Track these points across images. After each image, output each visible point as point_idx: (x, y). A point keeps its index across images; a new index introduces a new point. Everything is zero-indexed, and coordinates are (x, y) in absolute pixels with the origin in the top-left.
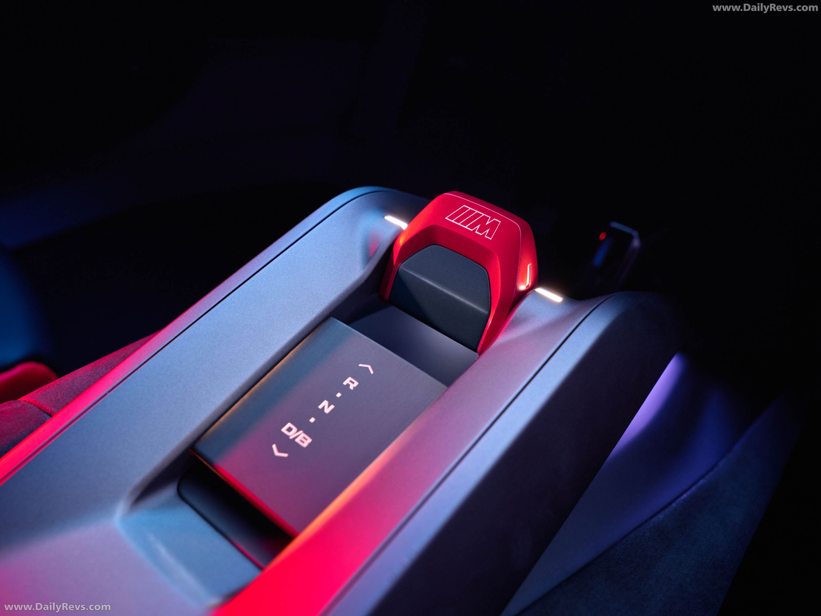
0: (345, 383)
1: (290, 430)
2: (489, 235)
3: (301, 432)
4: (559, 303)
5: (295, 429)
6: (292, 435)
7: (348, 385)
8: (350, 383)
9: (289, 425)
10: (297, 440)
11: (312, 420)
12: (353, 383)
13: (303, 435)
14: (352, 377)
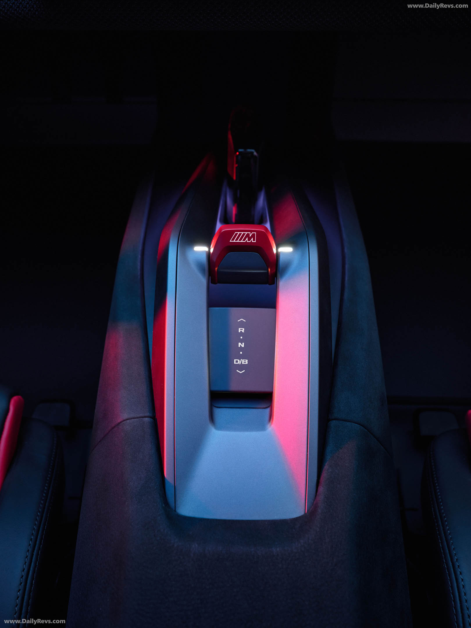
0: (239, 332)
1: (237, 362)
2: (254, 240)
3: (241, 360)
4: (291, 252)
5: (239, 360)
6: (239, 362)
7: (241, 332)
8: (241, 330)
9: (235, 360)
10: (243, 363)
11: (241, 353)
12: (242, 330)
13: (243, 360)
14: (240, 328)
